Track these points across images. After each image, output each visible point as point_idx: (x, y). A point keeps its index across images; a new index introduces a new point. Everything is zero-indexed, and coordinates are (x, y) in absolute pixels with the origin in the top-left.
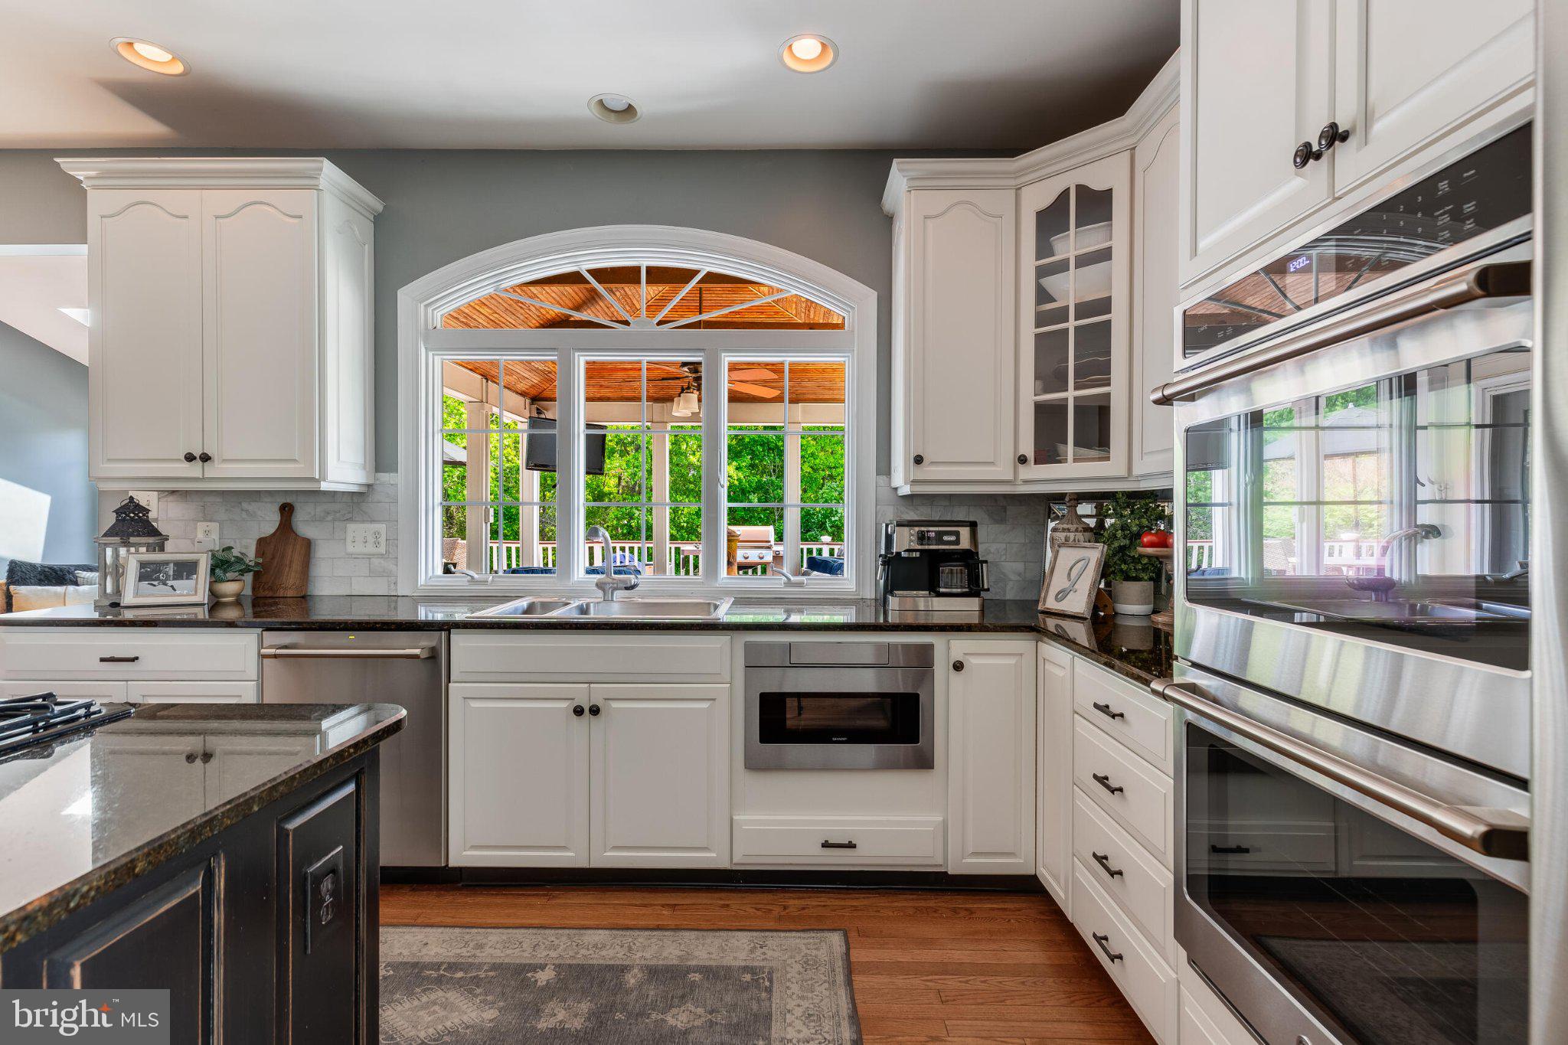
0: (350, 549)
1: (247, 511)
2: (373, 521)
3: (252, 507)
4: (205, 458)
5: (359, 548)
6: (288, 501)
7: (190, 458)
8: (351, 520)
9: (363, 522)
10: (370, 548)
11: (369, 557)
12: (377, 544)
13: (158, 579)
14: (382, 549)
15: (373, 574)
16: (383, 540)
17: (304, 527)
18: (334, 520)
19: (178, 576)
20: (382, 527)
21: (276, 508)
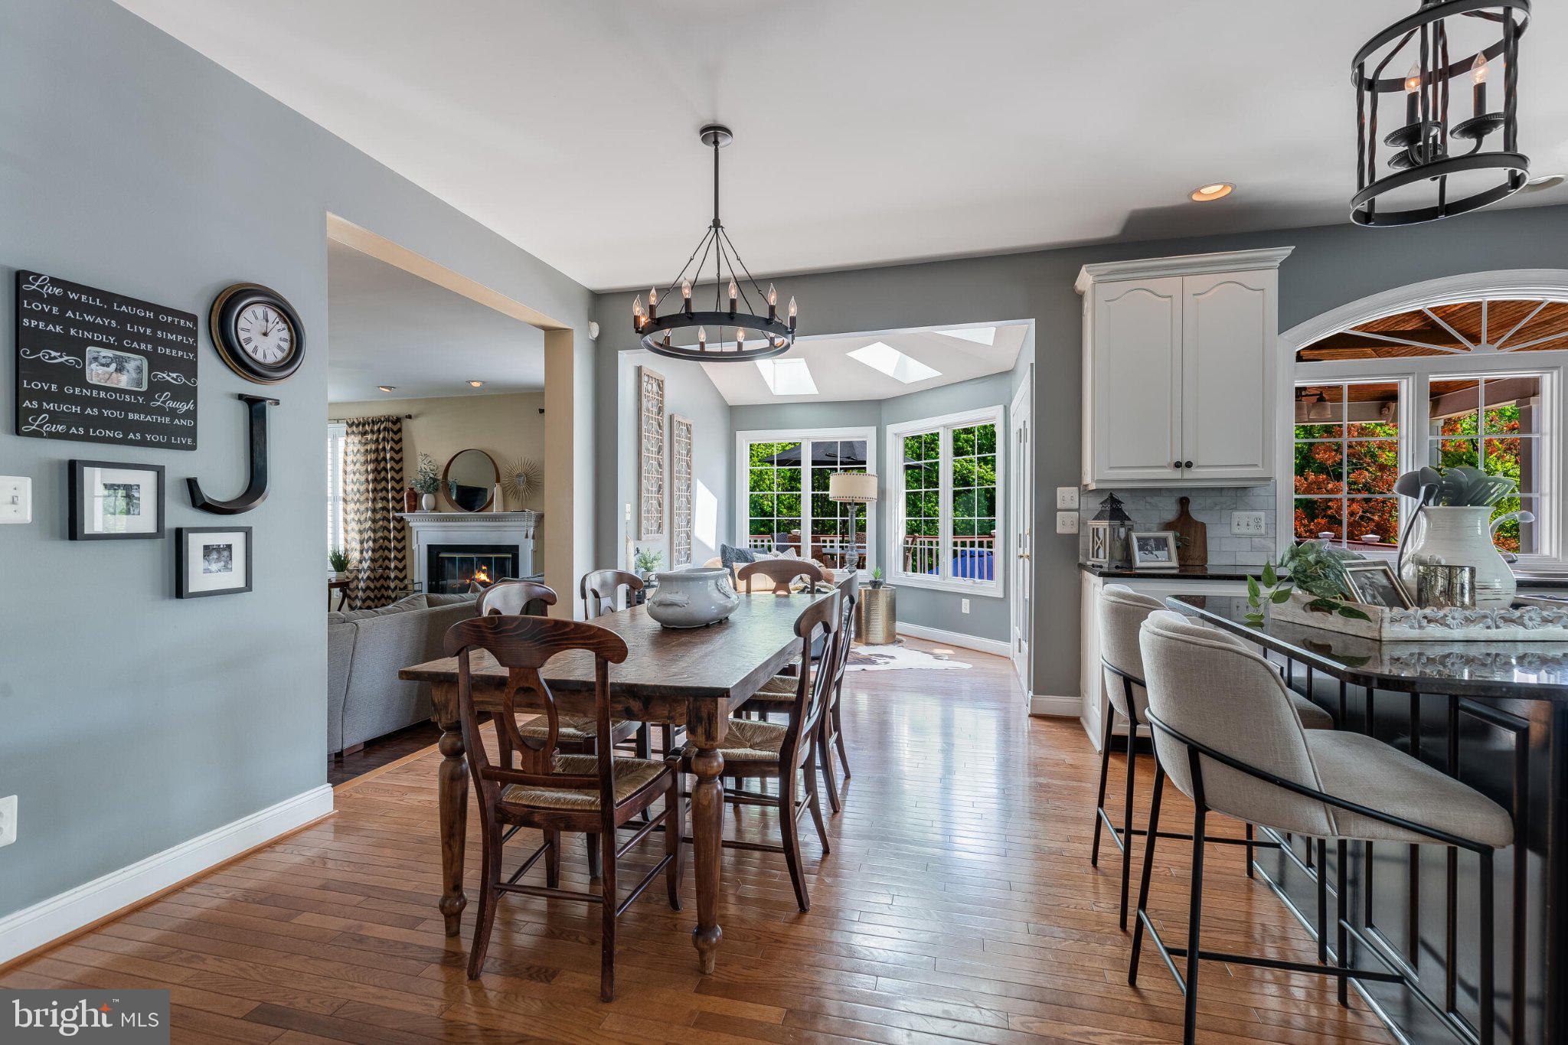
0: (1236, 530)
1: (1150, 503)
2: (1253, 510)
3: (1155, 500)
4: (1189, 465)
5: (1243, 530)
6: (1184, 495)
7: (1178, 465)
8: (1236, 509)
9: (1246, 510)
10: (1252, 530)
11: (1251, 537)
12: (1259, 527)
13: (1147, 550)
14: (1263, 531)
15: (1253, 549)
16: (1263, 524)
17: (1197, 516)
18: (1222, 509)
19: (1158, 549)
20: (1262, 514)
21: (1173, 500)
